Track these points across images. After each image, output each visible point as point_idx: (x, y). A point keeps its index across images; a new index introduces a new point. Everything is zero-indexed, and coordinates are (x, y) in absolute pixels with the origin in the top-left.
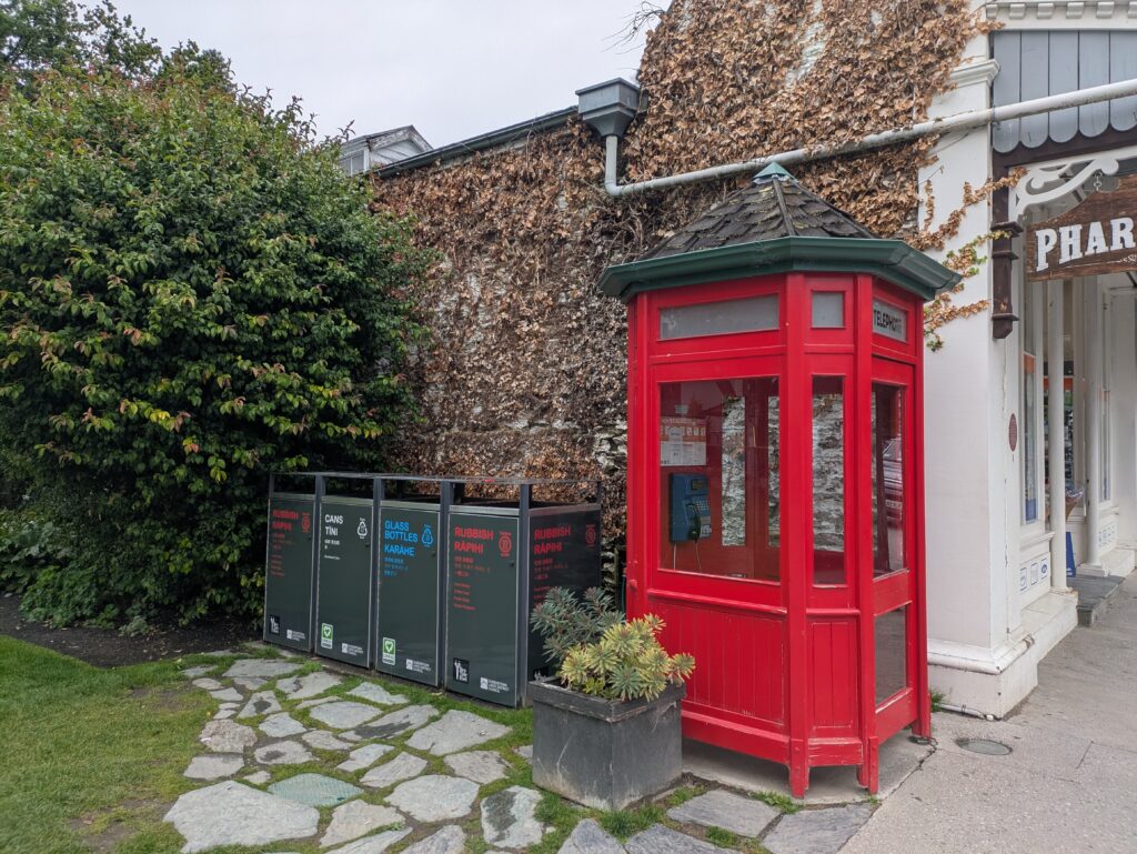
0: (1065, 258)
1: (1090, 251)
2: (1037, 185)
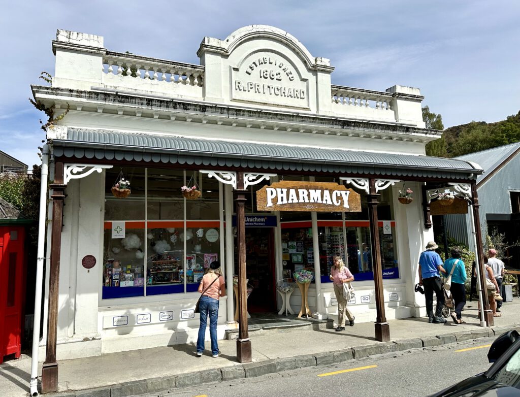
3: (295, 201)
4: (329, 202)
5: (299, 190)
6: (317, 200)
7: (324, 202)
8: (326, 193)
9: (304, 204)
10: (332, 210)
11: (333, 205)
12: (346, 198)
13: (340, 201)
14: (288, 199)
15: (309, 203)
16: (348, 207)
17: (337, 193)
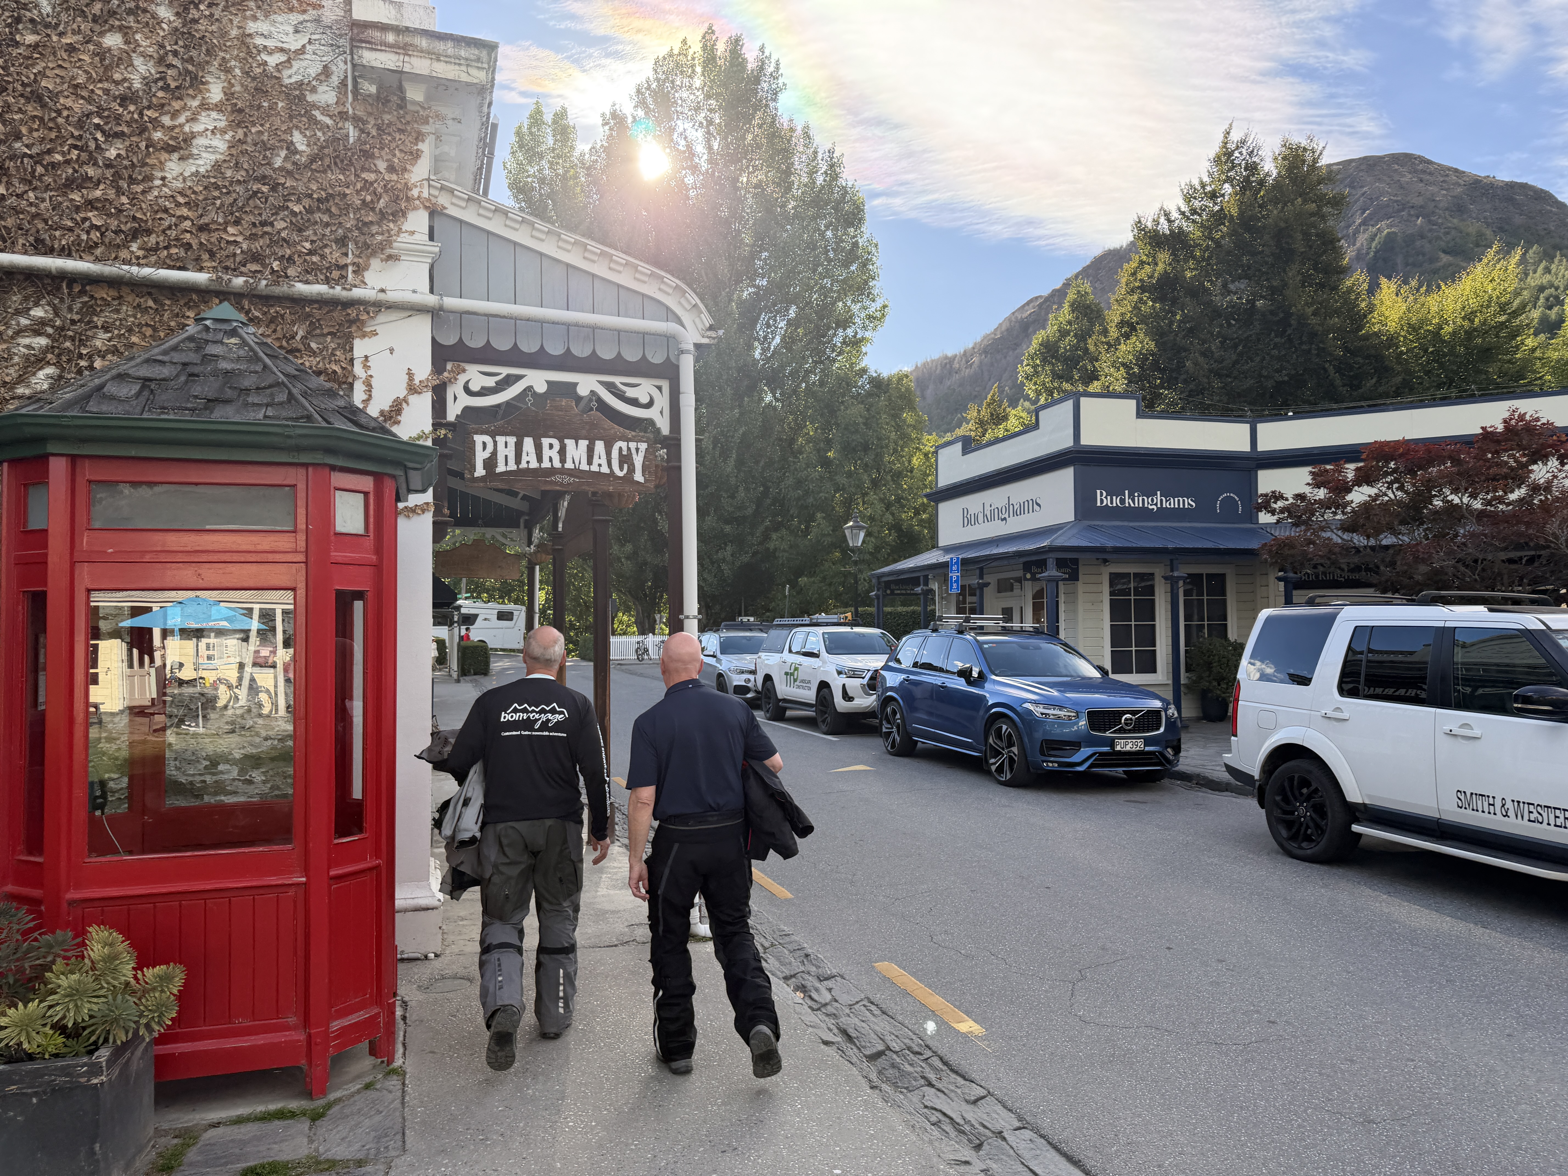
0: (501, 468)
1: (523, 465)
2: (475, 387)
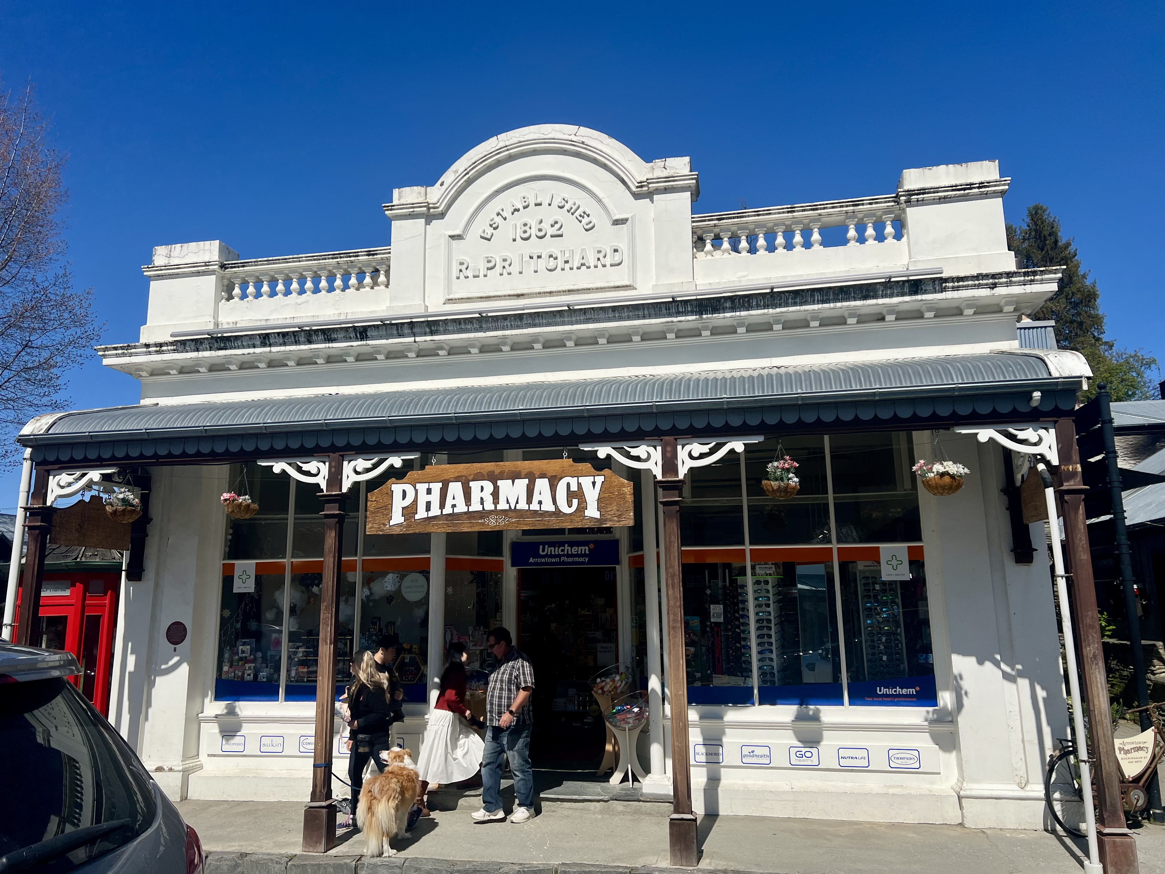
3: (461, 508)
4: (549, 507)
5: (471, 484)
6: (517, 502)
7: (535, 506)
8: (542, 485)
9: (483, 514)
10: (554, 524)
11: (558, 513)
12: (592, 495)
13: (575, 502)
14: (442, 506)
15: (495, 512)
16: (597, 515)
17: (568, 485)
